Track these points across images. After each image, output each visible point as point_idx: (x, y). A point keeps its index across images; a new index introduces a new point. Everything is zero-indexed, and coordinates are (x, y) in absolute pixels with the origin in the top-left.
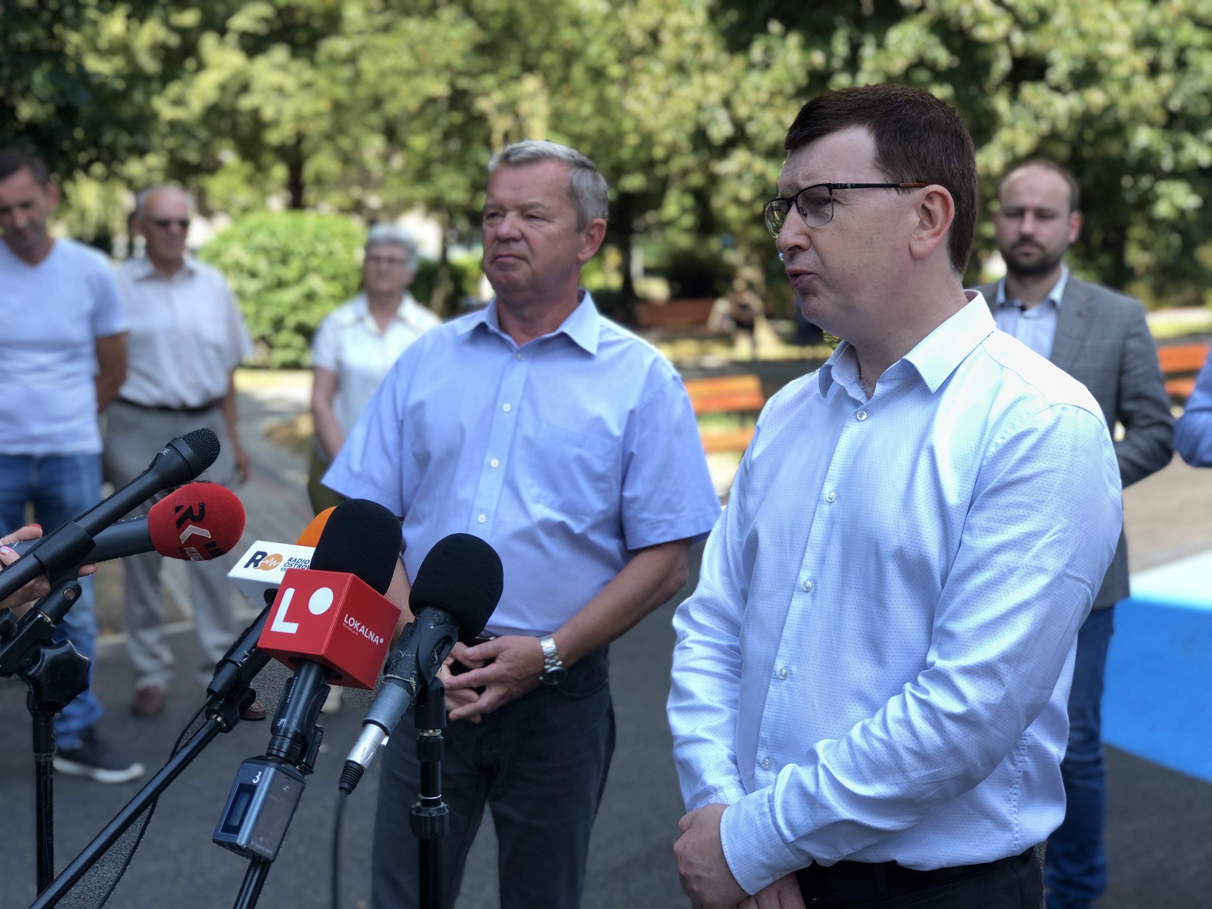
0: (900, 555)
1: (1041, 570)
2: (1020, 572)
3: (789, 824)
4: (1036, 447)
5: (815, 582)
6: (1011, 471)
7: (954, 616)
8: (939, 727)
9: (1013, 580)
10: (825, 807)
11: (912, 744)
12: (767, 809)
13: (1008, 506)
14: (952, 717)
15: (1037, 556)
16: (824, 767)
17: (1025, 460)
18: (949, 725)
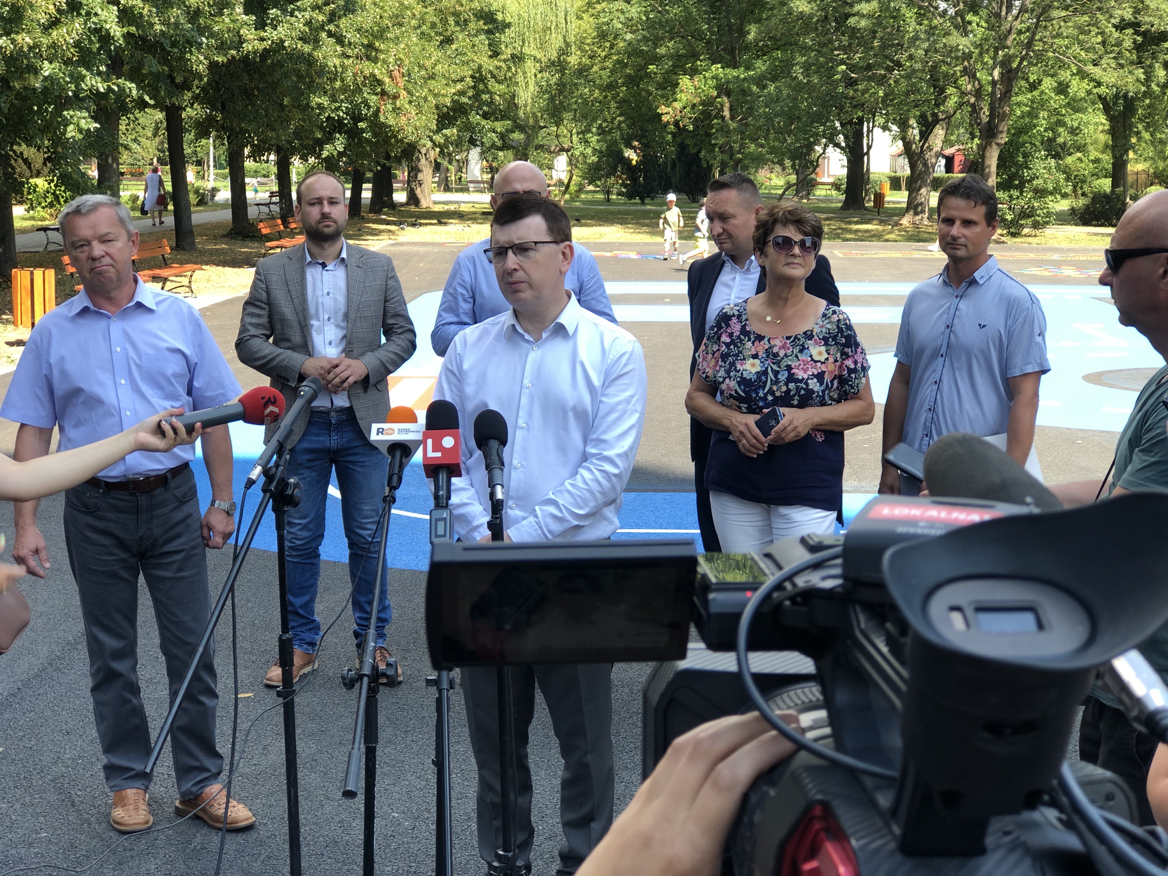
0: (574, 409)
1: (636, 411)
2: (629, 412)
3: (550, 532)
4: (628, 359)
5: (527, 424)
6: (621, 370)
7: (604, 433)
8: (609, 480)
9: (626, 416)
10: (567, 521)
11: (599, 489)
12: (537, 527)
13: (620, 385)
14: (615, 475)
15: (634, 405)
16: (563, 505)
17: (625, 365)
18: (613, 478)
